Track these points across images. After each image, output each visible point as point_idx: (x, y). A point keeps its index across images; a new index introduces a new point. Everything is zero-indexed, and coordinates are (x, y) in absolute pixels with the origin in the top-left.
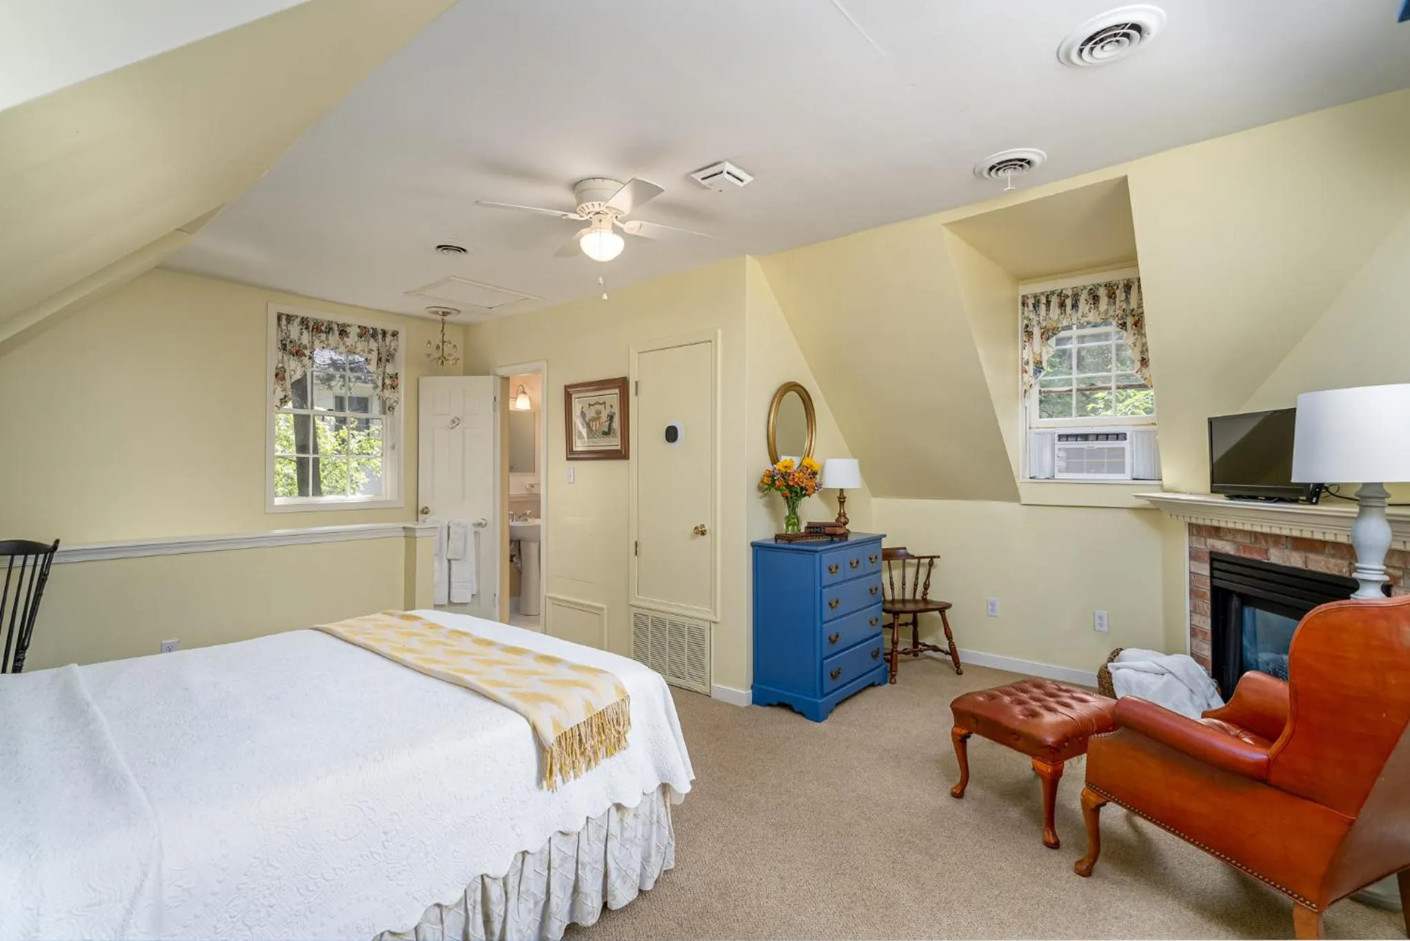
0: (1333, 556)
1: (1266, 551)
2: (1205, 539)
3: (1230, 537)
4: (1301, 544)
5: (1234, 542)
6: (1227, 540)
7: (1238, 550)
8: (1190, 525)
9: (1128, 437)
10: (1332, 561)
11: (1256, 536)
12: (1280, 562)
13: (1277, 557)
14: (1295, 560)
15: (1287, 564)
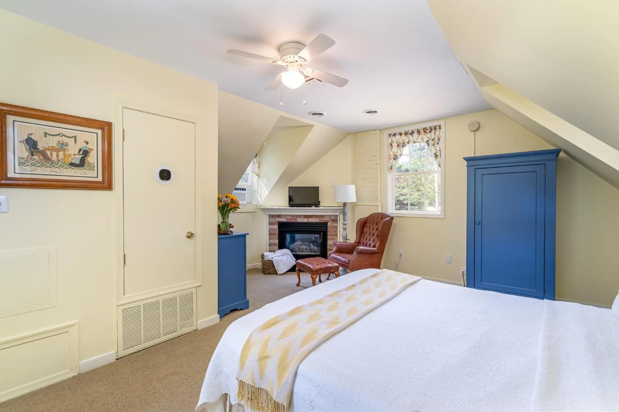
0: (315, 218)
1: (296, 219)
2: (275, 218)
3: (284, 217)
4: (306, 216)
5: (285, 218)
6: (284, 218)
7: (287, 220)
8: (269, 215)
9: (246, 189)
10: (315, 219)
11: (293, 216)
12: (301, 221)
13: (299, 220)
14: (305, 220)
15: (303, 222)
